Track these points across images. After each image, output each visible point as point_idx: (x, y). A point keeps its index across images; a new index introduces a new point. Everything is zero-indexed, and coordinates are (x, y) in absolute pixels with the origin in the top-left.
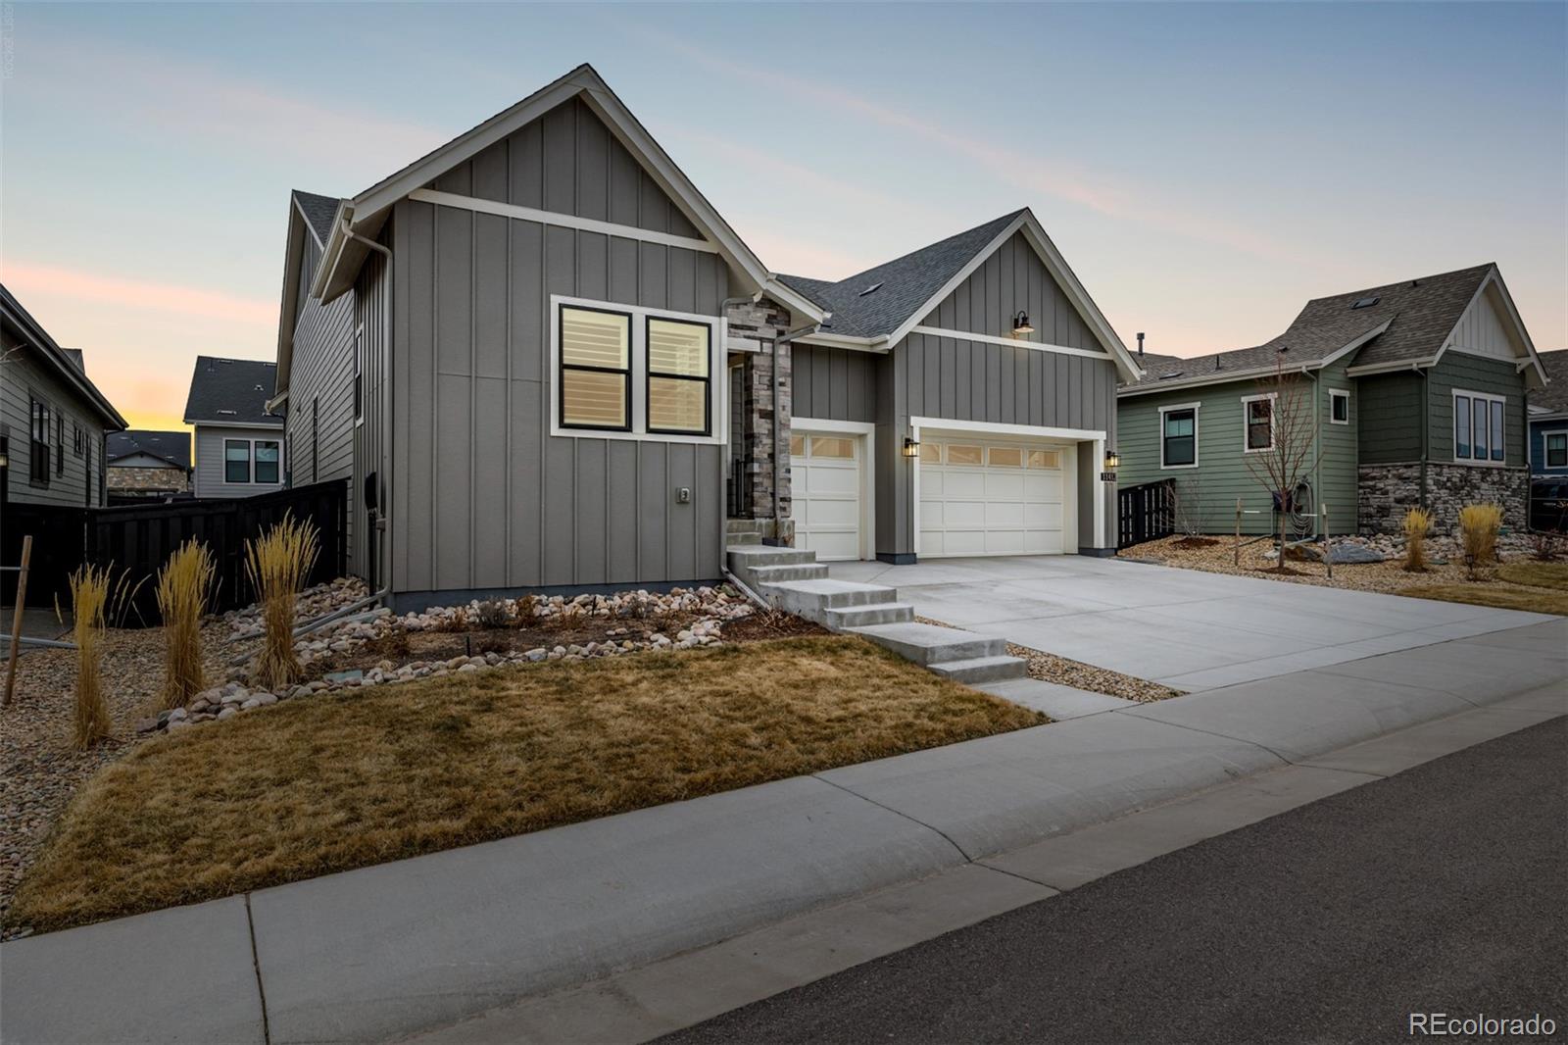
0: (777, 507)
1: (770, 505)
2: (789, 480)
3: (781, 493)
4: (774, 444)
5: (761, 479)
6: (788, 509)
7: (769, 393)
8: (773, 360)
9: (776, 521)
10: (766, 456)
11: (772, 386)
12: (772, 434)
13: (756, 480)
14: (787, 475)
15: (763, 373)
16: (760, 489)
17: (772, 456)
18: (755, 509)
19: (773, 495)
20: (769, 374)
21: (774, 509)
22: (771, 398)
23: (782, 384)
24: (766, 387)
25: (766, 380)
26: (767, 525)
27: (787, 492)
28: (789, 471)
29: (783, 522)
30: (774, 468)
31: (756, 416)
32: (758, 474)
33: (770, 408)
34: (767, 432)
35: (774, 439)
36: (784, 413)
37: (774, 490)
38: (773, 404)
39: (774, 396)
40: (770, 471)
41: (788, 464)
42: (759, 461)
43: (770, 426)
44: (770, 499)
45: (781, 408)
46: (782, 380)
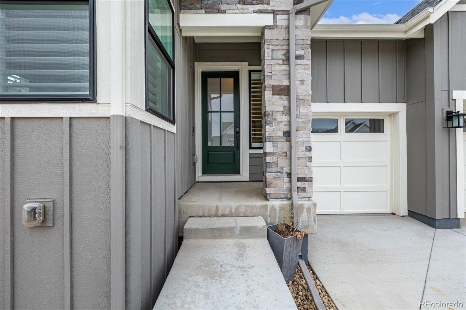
0: (294, 188)
1: (287, 186)
2: (310, 159)
3: (298, 172)
4: (290, 122)
5: (275, 159)
6: (308, 190)
7: (285, 67)
8: (289, 33)
9: (292, 204)
10: (281, 134)
11: (287, 59)
12: (288, 110)
13: (268, 159)
14: (308, 153)
15: (277, 48)
16: (274, 169)
17: (288, 134)
18: (268, 190)
19: (289, 175)
20: (285, 47)
21: (290, 190)
22: (286, 73)
23: (298, 57)
24: (280, 62)
25: (280, 54)
26: (282, 208)
27: (307, 171)
28: (309, 149)
29: (302, 205)
30: (291, 147)
31: (268, 94)
32: (271, 154)
33: (285, 83)
34: (282, 109)
35: (290, 115)
36: (303, 87)
37: (291, 170)
38: (289, 79)
39: (289, 71)
40: (286, 149)
41: (308, 142)
42: (271, 139)
43: (286, 103)
44: (286, 179)
45: (299, 83)
46: (300, 53)
